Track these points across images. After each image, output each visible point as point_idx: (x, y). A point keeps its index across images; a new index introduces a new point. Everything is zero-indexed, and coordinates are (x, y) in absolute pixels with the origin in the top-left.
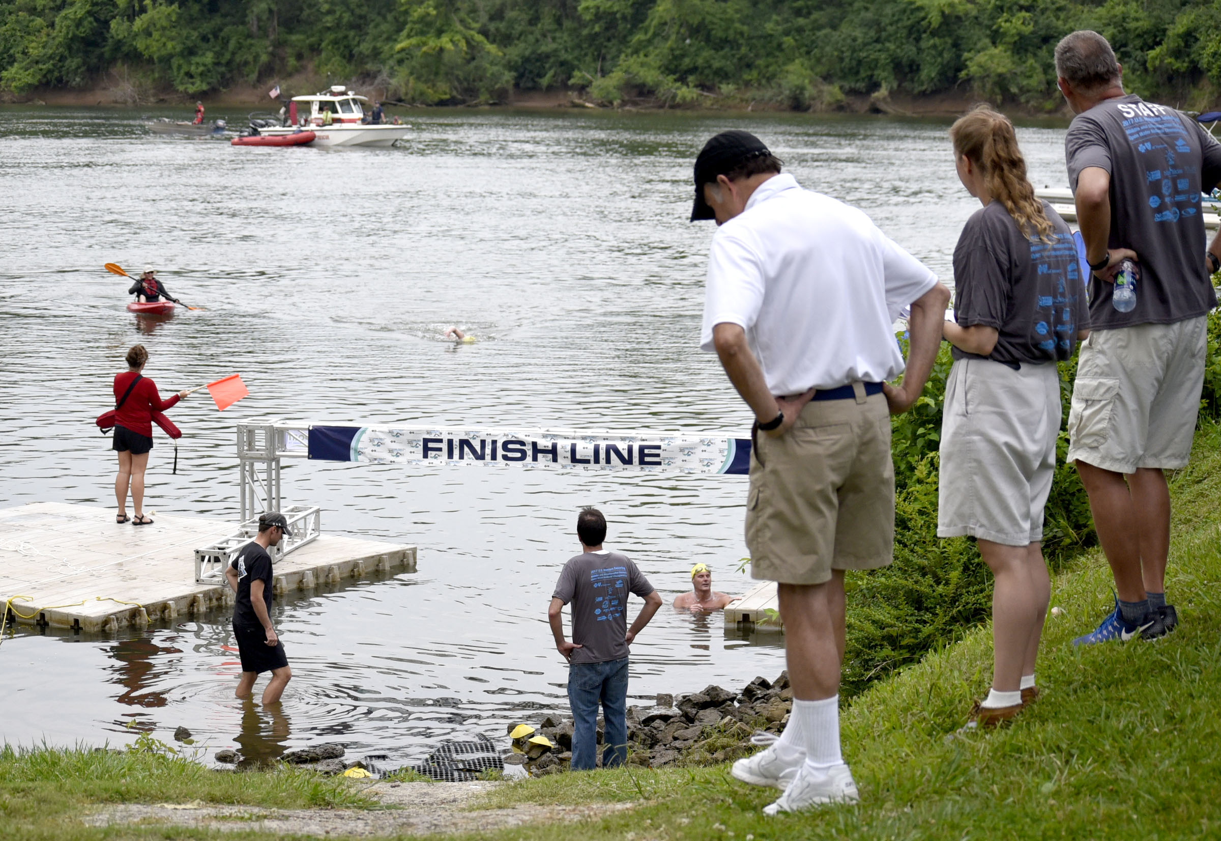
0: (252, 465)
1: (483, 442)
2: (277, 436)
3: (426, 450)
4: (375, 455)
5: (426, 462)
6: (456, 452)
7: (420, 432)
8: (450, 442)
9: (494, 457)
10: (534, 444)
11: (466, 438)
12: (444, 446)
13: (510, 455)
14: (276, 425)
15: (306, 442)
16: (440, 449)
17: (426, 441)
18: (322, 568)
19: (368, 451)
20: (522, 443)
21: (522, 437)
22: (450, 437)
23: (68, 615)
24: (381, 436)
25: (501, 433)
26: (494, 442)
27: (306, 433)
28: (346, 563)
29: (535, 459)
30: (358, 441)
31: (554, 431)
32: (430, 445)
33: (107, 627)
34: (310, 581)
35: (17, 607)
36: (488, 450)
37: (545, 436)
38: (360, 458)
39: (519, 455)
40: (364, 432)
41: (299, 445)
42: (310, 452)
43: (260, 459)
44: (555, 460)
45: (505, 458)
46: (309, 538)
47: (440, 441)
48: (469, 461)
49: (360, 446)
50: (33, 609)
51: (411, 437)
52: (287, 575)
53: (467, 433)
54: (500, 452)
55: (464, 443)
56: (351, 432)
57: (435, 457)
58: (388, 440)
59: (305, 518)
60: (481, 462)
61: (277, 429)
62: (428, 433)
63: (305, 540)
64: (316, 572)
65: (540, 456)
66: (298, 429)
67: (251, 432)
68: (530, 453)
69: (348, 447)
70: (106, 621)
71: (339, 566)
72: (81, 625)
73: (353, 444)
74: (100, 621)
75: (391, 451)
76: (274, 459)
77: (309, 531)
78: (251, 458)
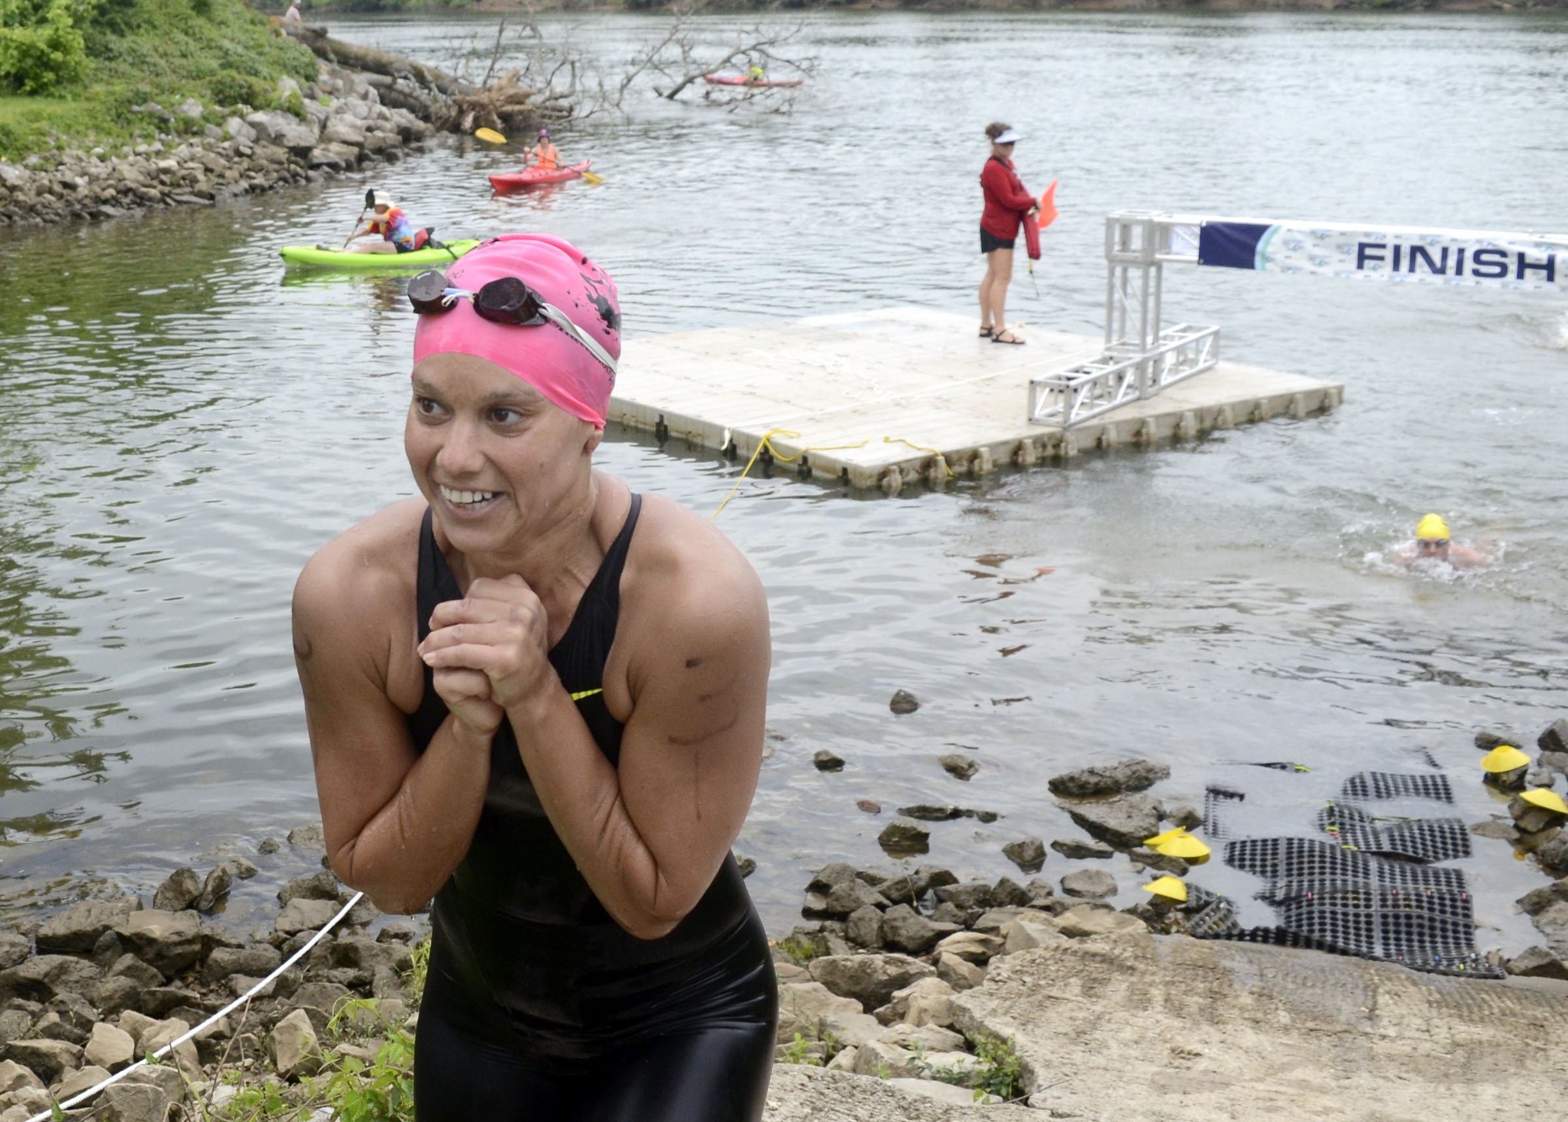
0: (1125, 271)
1: (1445, 251)
2: (1159, 234)
3: (1362, 258)
4: (1289, 262)
5: (1360, 275)
6: (1405, 263)
7: (1354, 234)
8: (1397, 249)
9: (1459, 271)
10: (1521, 256)
11: (1418, 243)
12: (1388, 254)
13: (1484, 269)
14: (1157, 219)
15: (1196, 243)
16: (1381, 258)
17: (1362, 247)
18: (1209, 410)
19: (1280, 257)
20: (1503, 254)
21: (1503, 245)
22: (1397, 242)
23: (835, 461)
24: (1299, 237)
25: (1471, 238)
26: (1461, 251)
27: (1198, 231)
28: (1244, 403)
29: (1520, 275)
30: (1267, 243)
31: (1550, 238)
32: (1369, 251)
33: (885, 482)
34: (1190, 426)
35: (775, 445)
36: (1452, 262)
37: (1538, 245)
38: (1269, 265)
39: (1497, 270)
40: (1276, 231)
41: (1187, 248)
42: (1201, 255)
43: (1134, 263)
44: (1550, 278)
45: (1476, 273)
46: (1201, 365)
47: (1383, 246)
48: (1423, 276)
49: (1270, 249)
50: (794, 450)
51: (1342, 240)
52: (1158, 417)
53: (1422, 237)
54: (1469, 265)
55: (1416, 250)
56: (1257, 231)
57: (1374, 269)
58: (1308, 244)
59: (1197, 340)
60: (1438, 279)
61: (1159, 224)
62: (1367, 235)
63: (1195, 369)
64: (1200, 414)
65: (1528, 272)
66: (1188, 226)
67: (1126, 228)
68: (1513, 267)
69: (1252, 251)
70: (884, 474)
71: (1234, 406)
72: (850, 476)
73: (1260, 246)
74: (876, 472)
75: (1312, 258)
76: (1152, 263)
77: (1203, 357)
78: (1122, 261)
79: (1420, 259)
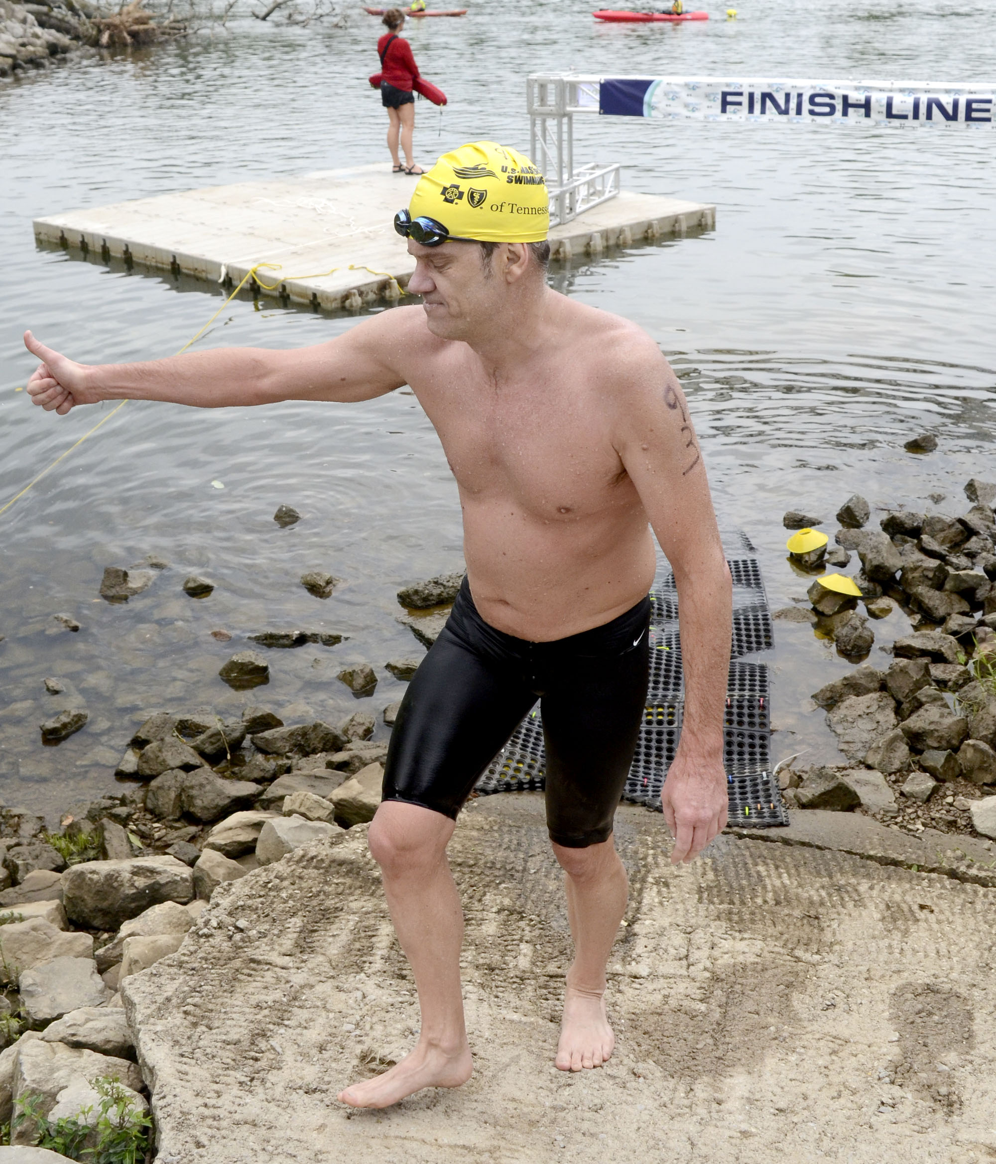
0: (544, 121)
1: (788, 96)
2: (570, 90)
3: (725, 104)
4: (669, 110)
5: (724, 117)
6: (757, 107)
7: (718, 85)
8: (751, 96)
9: (799, 112)
10: (845, 98)
11: (767, 90)
12: (745, 100)
13: (817, 109)
14: (566, 79)
15: (598, 97)
16: (740, 104)
17: (725, 95)
18: (613, 230)
19: (662, 106)
20: (832, 97)
21: (831, 90)
22: (751, 90)
23: (306, 288)
24: (677, 89)
25: (807, 85)
26: (800, 96)
27: (598, 87)
28: (639, 224)
29: (845, 113)
30: (652, 94)
31: (866, 83)
32: (730, 99)
33: (348, 303)
34: (598, 244)
35: (261, 277)
36: (793, 104)
37: (857, 89)
38: (654, 113)
39: (827, 110)
40: (658, 84)
41: (591, 101)
42: (601, 107)
43: (550, 114)
44: (868, 115)
45: (812, 112)
46: (607, 195)
47: (741, 94)
48: (771, 117)
49: (654, 100)
50: (275, 280)
51: (709, 90)
52: (572, 239)
53: (770, 86)
54: (806, 106)
55: (766, 96)
56: (644, 86)
57: (734, 112)
58: (683, 94)
59: (603, 176)
60: (784, 118)
61: (568, 82)
62: (728, 85)
63: (603, 198)
64: (605, 235)
65: (851, 110)
66: (590, 83)
67: (543, 86)
68: (839, 108)
69: (640, 102)
70: (347, 296)
71: (631, 227)
72: (319, 300)
73: (647, 98)
74: (339, 296)
75: (686, 106)
76: (564, 115)
77: (607, 190)
78: (541, 114)
79: (768, 103)
